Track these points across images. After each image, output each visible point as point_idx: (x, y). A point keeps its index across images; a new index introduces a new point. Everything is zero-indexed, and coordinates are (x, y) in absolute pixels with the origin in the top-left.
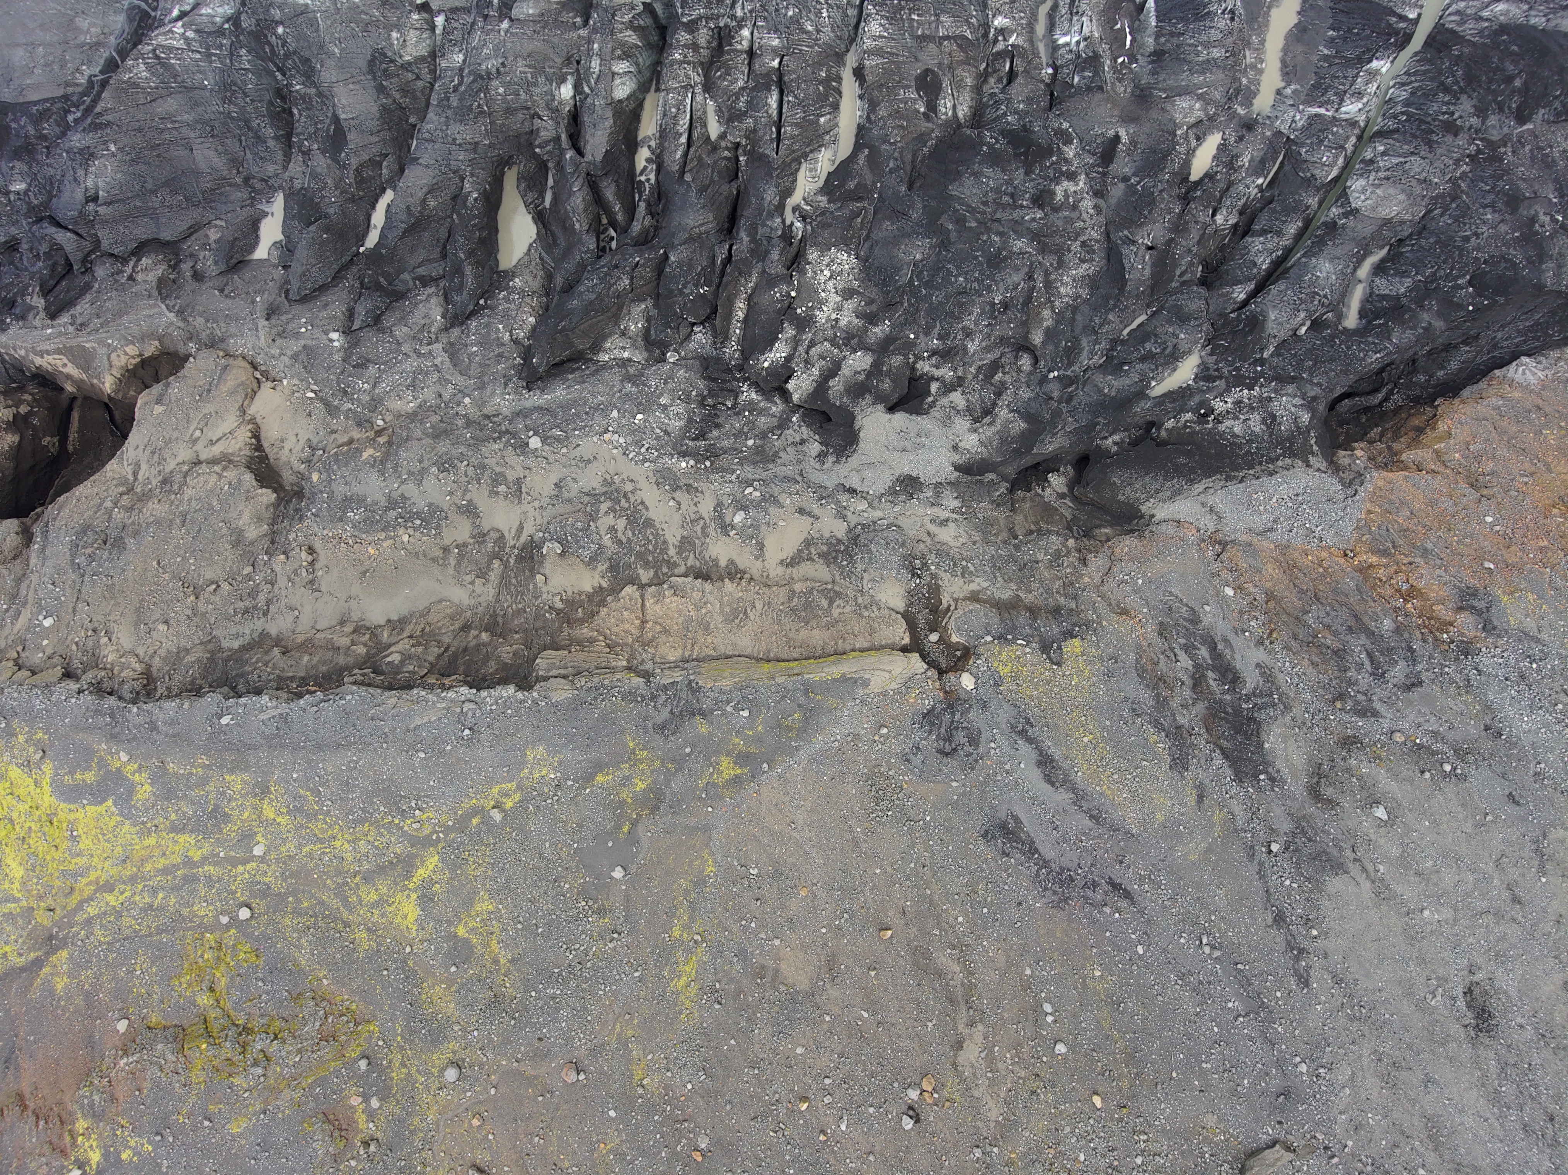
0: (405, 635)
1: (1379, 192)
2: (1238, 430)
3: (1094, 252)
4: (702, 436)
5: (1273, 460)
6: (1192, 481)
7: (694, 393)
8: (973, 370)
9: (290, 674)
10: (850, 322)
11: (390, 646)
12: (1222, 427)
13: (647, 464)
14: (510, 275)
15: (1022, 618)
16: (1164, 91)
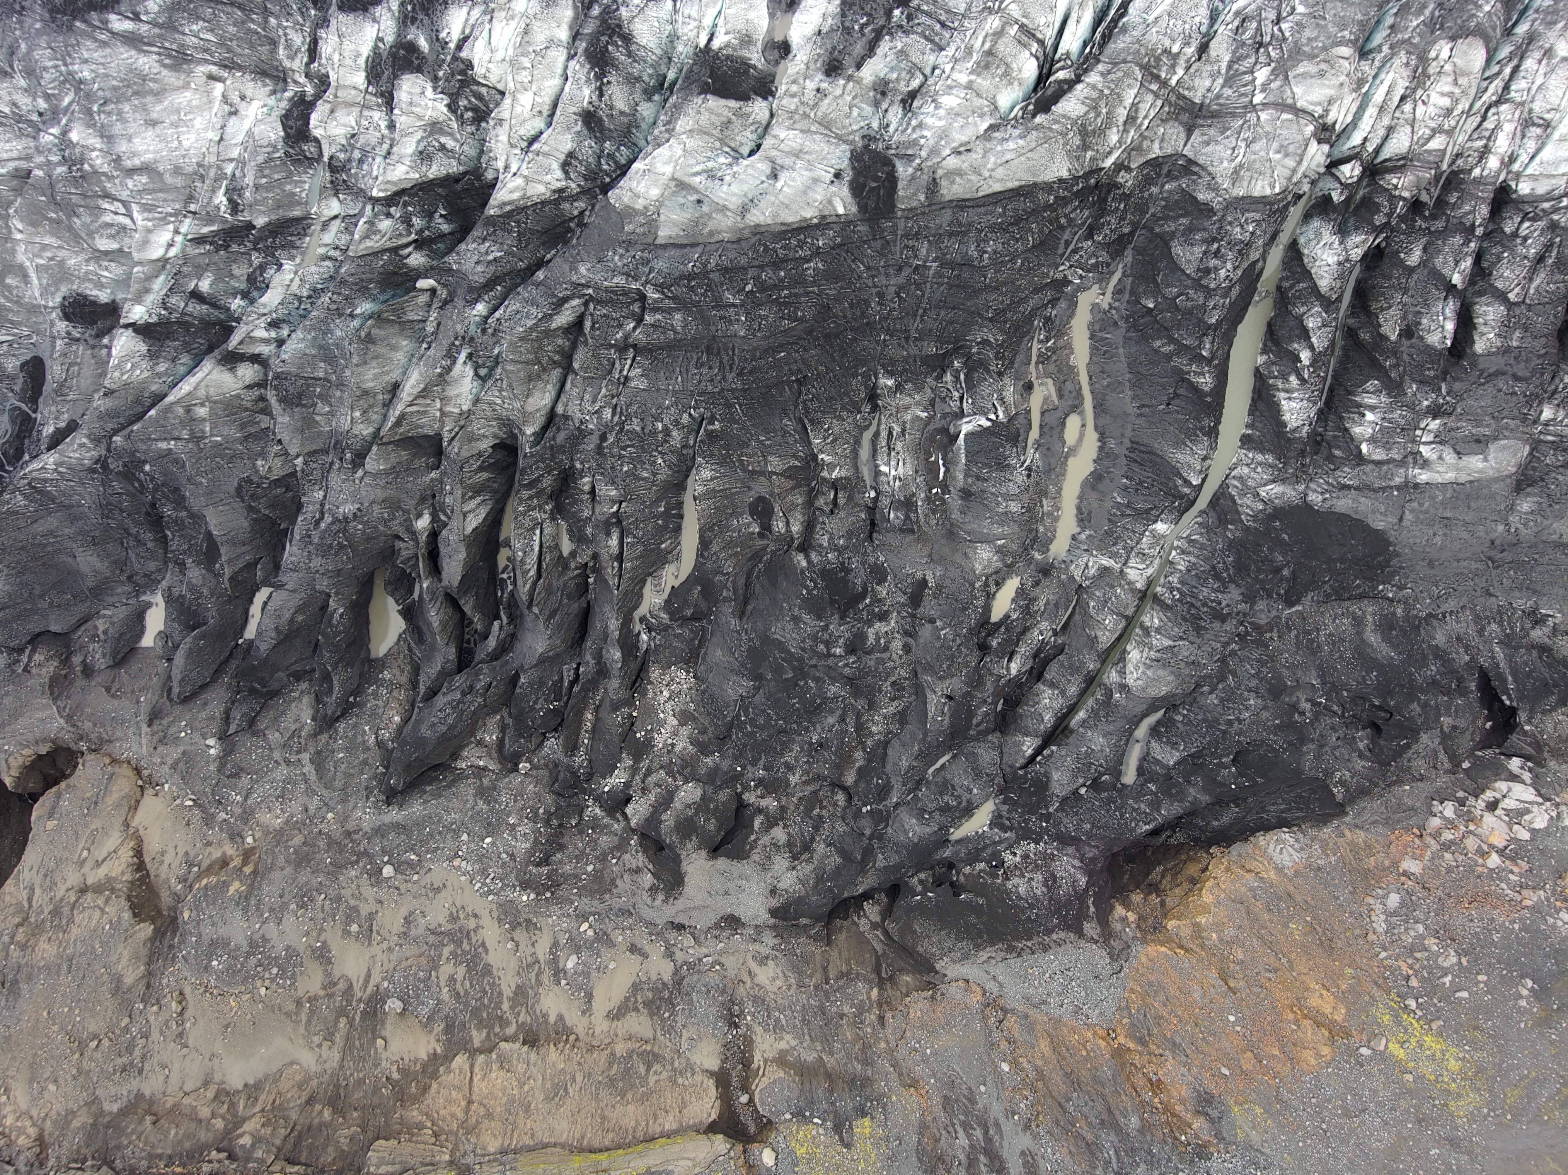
0: (258, 1108)
1: (1149, 673)
2: (1022, 890)
3: (904, 689)
4: (545, 861)
5: (1049, 932)
6: (978, 947)
7: (541, 811)
8: (795, 799)
9: (159, 1151)
10: (685, 749)
11: (244, 1120)
12: (1009, 885)
13: (491, 898)
14: (381, 664)
15: (821, 1089)
16: (969, 534)
